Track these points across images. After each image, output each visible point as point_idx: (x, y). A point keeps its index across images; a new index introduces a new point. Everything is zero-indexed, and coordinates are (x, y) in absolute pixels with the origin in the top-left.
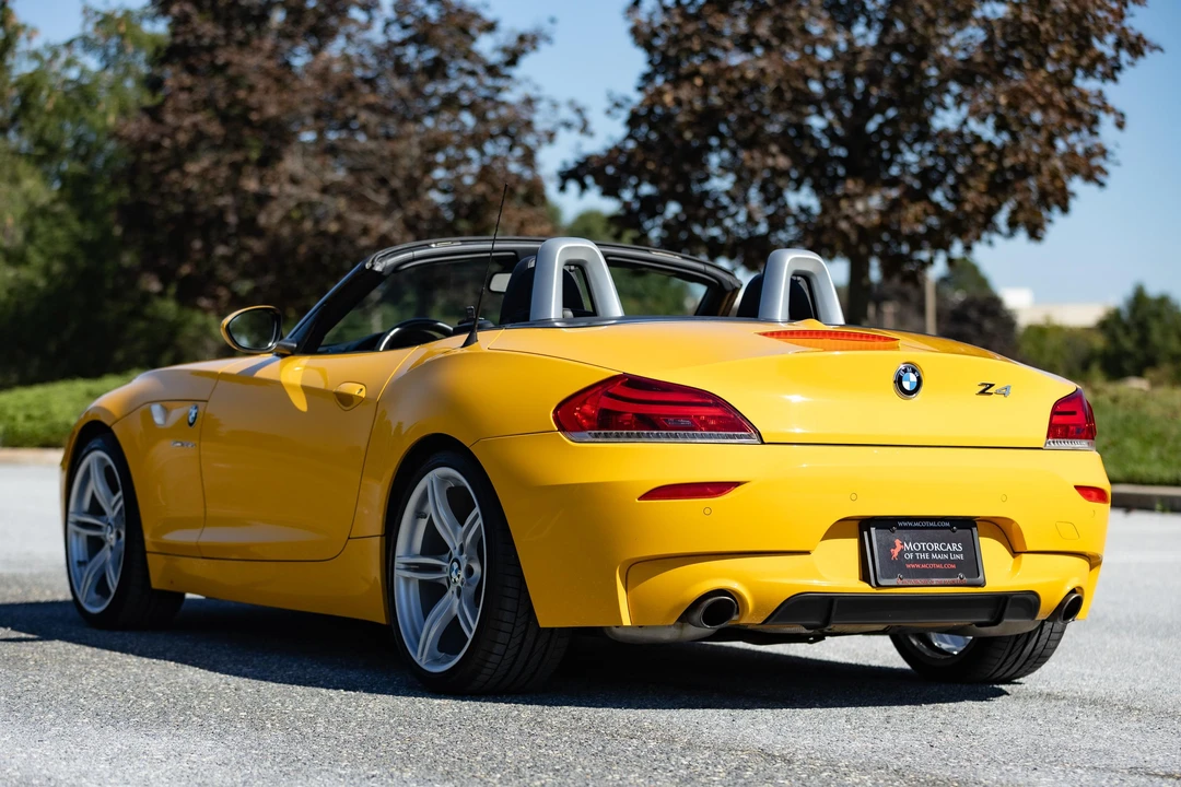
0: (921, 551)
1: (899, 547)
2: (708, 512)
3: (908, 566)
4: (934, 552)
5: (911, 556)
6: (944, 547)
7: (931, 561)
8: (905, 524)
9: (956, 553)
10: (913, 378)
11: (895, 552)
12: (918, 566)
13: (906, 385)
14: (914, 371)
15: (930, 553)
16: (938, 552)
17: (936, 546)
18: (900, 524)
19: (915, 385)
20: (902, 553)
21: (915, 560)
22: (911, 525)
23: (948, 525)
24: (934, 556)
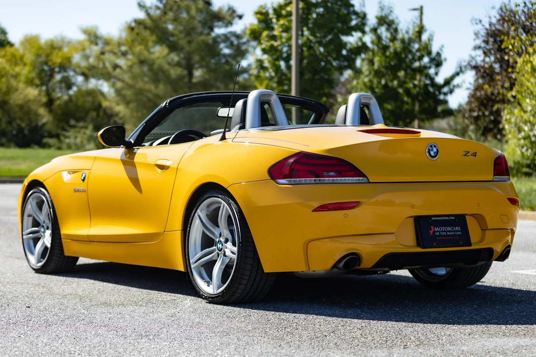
0: (443, 231)
1: (433, 230)
2: (346, 216)
3: (437, 238)
4: (448, 231)
6: (452, 229)
7: (447, 235)
8: (435, 219)
10: (435, 150)
11: (431, 232)
12: (442, 238)
13: (432, 153)
14: (435, 147)
15: (446, 232)
16: (450, 231)
17: (449, 229)
19: (436, 153)
20: (434, 232)
21: (440, 236)
22: (437, 218)
23: (454, 218)
24: (448, 233)
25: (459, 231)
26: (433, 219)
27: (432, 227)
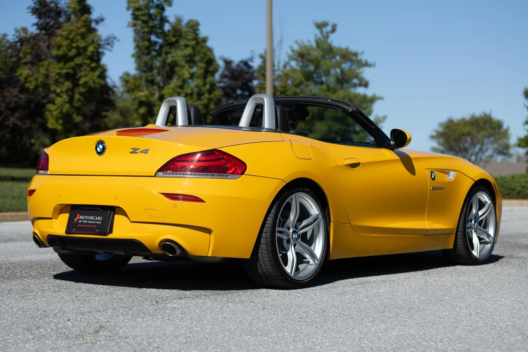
0: (85, 220)
1: (78, 217)
3: (78, 225)
4: (90, 220)
5: (81, 221)
6: (95, 218)
7: (88, 224)
8: (83, 208)
9: (99, 221)
11: (76, 219)
13: (98, 150)
14: (102, 144)
15: (88, 220)
16: (92, 220)
17: (91, 218)
18: (81, 208)
19: (102, 150)
20: (79, 219)
21: (82, 223)
22: (85, 208)
23: (98, 209)
24: (89, 222)
25: (100, 221)
27: (79, 215)
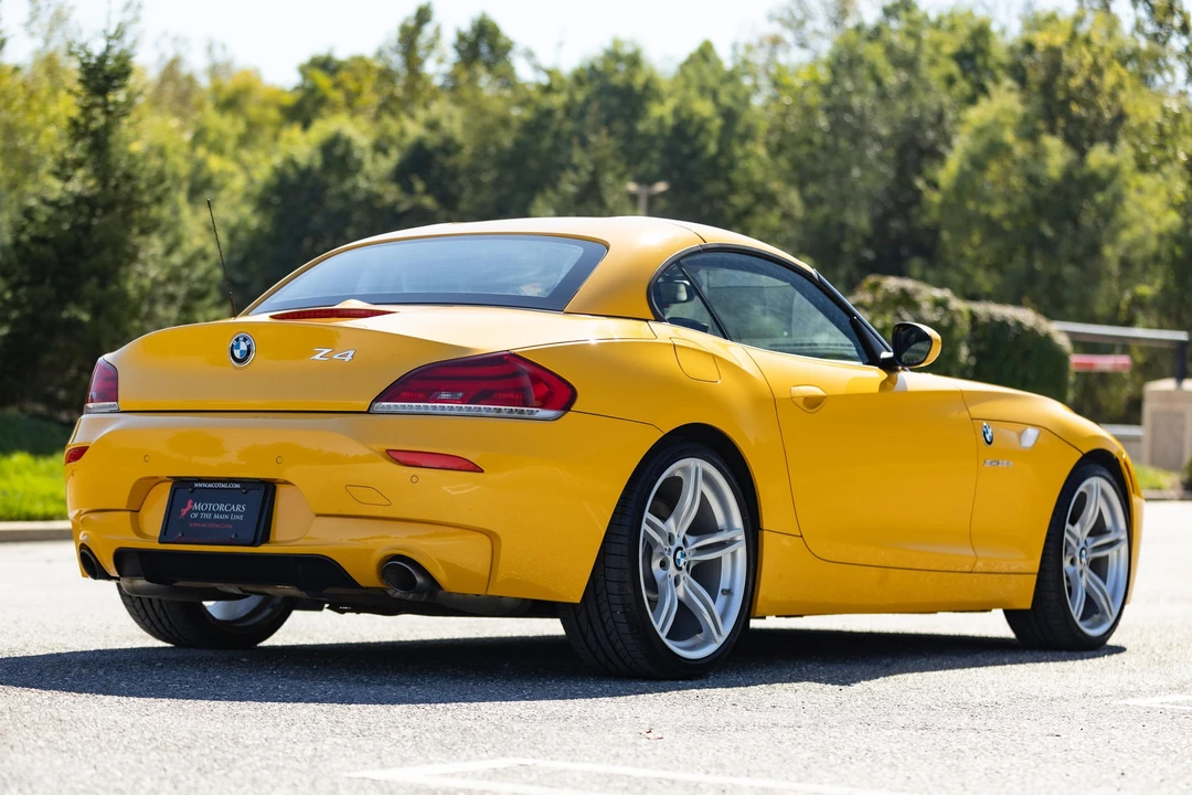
0: (207, 512)
1: (189, 507)
3: (190, 525)
4: (218, 512)
5: (196, 515)
6: (226, 508)
7: (213, 520)
8: (201, 485)
9: (238, 513)
10: (243, 346)
11: (184, 511)
12: (199, 525)
13: (237, 354)
14: (245, 340)
15: (213, 512)
16: (222, 513)
17: (221, 507)
18: (194, 485)
19: (245, 353)
20: (191, 511)
21: (198, 520)
22: (205, 485)
23: (238, 486)
24: (215, 516)
25: (241, 513)
26: (196, 485)
27: (191, 501)
